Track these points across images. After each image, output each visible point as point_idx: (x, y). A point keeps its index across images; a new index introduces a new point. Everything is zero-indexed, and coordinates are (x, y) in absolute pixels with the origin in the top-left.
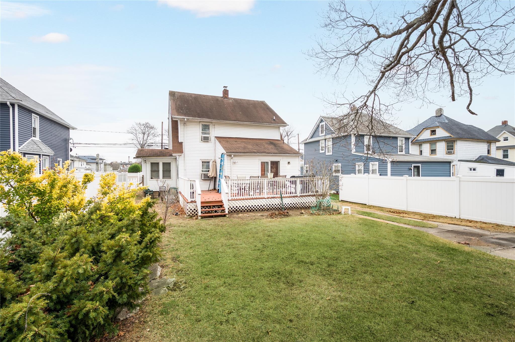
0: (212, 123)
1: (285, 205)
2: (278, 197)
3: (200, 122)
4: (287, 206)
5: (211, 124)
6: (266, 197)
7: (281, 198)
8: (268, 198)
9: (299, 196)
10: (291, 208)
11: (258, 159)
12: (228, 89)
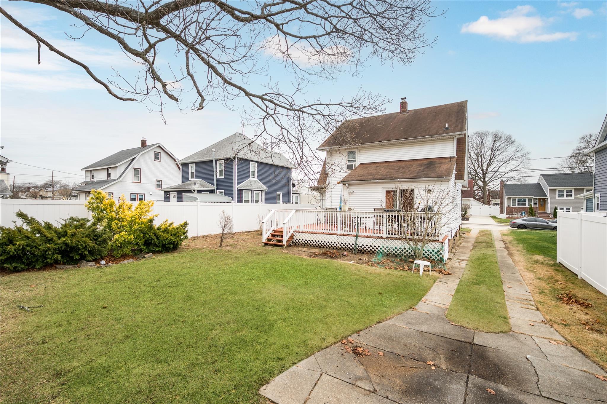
0: (357, 148)
1: (363, 247)
2: (354, 236)
3: (345, 149)
4: (365, 249)
5: (357, 150)
6: (339, 234)
7: (357, 236)
8: (341, 235)
9: (384, 237)
10: (371, 252)
11: (381, 187)
12: (406, 100)
